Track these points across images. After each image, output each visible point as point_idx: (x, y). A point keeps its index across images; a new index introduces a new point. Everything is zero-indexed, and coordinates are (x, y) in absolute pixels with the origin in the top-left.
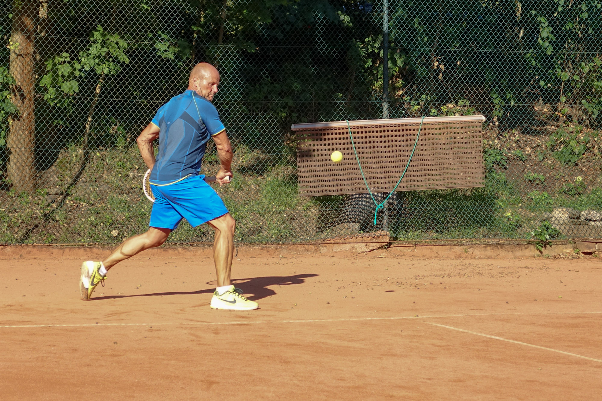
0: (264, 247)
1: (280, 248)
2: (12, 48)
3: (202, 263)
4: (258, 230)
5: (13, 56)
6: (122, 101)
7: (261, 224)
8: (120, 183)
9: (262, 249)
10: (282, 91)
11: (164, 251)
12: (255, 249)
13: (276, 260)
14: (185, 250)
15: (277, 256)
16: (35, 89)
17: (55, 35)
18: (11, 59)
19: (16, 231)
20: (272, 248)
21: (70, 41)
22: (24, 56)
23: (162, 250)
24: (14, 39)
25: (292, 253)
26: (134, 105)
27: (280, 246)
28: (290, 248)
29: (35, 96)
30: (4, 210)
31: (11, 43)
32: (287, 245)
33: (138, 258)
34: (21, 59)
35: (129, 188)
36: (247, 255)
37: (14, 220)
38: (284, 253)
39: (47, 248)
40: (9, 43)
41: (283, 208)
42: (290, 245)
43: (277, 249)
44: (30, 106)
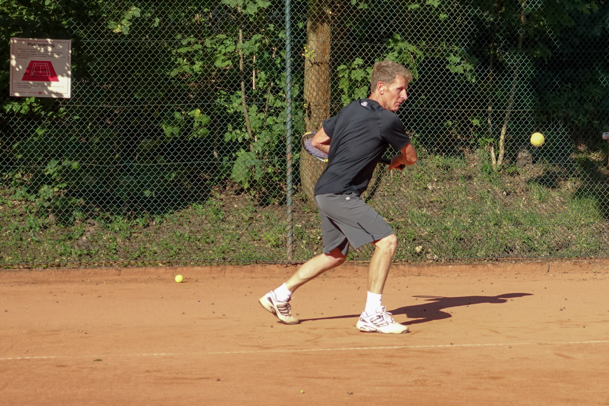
0: (576, 262)
1: (593, 262)
2: (307, 56)
3: (516, 280)
4: (566, 245)
5: (307, 64)
6: (427, 110)
7: (569, 237)
8: (419, 196)
9: (575, 264)
10: (582, 98)
11: (473, 267)
12: (567, 264)
13: (591, 275)
14: (495, 266)
15: (590, 271)
16: (331, 98)
17: (351, 41)
18: (306, 68)
19: (315, 248)
20: (585, 262)
21: (361, 47)
22: (320, 64)
23: (471, 266)
24: (310, 47)
25: (606, 268)
26: (439, 114)
27: (593, 260)
28: (604, 262)
29: (331, 106)
30: (300, 226)
31: (306, 51)
32: (600, 259)
33: (446, 275)
34: (317, 67)
35: (428, 201)
36: (559, 270)
37: (312, 236)
38: (597, 268)
39: (351, 265)
40: (304, 50)
41: (592, 220)
42: (604, 259)
43: (590, 264)
44: (326, 117)
